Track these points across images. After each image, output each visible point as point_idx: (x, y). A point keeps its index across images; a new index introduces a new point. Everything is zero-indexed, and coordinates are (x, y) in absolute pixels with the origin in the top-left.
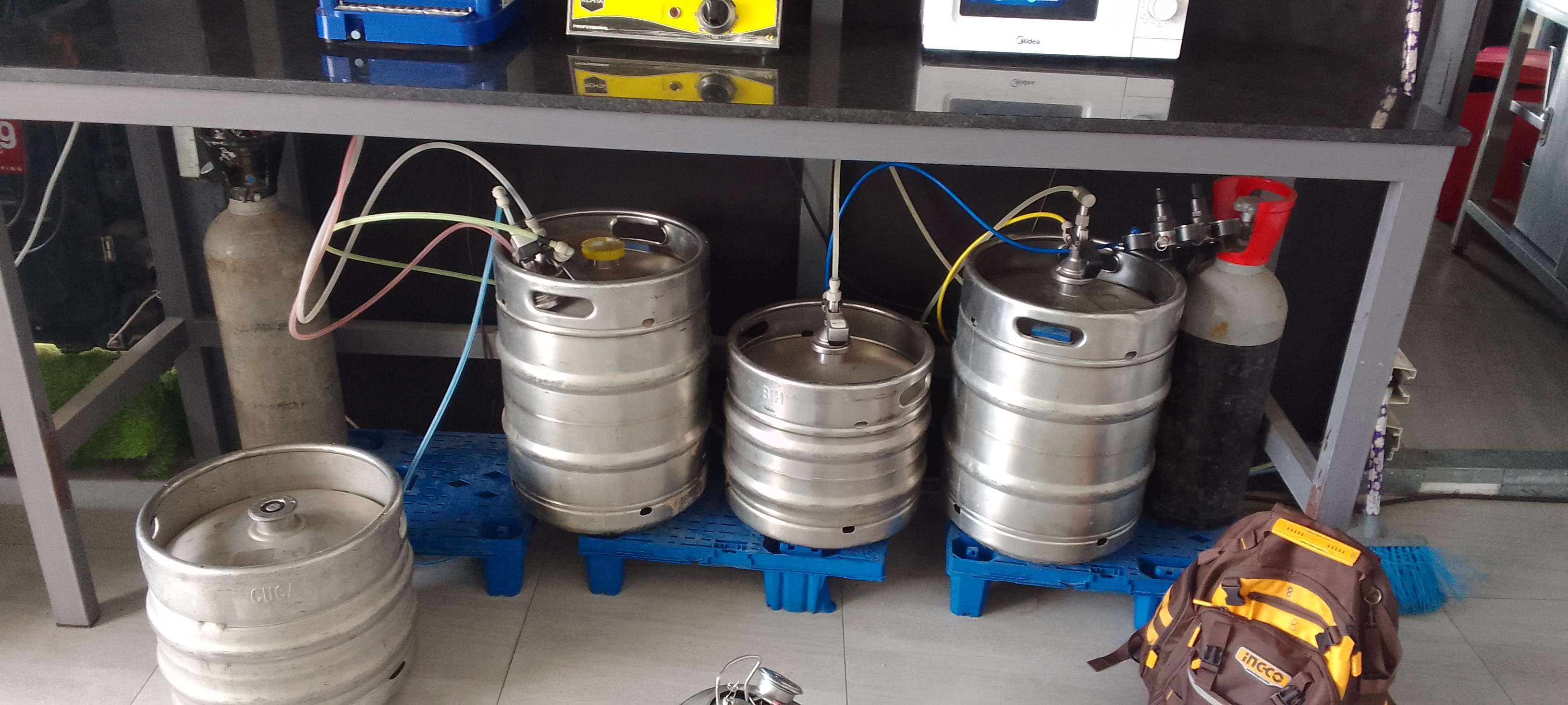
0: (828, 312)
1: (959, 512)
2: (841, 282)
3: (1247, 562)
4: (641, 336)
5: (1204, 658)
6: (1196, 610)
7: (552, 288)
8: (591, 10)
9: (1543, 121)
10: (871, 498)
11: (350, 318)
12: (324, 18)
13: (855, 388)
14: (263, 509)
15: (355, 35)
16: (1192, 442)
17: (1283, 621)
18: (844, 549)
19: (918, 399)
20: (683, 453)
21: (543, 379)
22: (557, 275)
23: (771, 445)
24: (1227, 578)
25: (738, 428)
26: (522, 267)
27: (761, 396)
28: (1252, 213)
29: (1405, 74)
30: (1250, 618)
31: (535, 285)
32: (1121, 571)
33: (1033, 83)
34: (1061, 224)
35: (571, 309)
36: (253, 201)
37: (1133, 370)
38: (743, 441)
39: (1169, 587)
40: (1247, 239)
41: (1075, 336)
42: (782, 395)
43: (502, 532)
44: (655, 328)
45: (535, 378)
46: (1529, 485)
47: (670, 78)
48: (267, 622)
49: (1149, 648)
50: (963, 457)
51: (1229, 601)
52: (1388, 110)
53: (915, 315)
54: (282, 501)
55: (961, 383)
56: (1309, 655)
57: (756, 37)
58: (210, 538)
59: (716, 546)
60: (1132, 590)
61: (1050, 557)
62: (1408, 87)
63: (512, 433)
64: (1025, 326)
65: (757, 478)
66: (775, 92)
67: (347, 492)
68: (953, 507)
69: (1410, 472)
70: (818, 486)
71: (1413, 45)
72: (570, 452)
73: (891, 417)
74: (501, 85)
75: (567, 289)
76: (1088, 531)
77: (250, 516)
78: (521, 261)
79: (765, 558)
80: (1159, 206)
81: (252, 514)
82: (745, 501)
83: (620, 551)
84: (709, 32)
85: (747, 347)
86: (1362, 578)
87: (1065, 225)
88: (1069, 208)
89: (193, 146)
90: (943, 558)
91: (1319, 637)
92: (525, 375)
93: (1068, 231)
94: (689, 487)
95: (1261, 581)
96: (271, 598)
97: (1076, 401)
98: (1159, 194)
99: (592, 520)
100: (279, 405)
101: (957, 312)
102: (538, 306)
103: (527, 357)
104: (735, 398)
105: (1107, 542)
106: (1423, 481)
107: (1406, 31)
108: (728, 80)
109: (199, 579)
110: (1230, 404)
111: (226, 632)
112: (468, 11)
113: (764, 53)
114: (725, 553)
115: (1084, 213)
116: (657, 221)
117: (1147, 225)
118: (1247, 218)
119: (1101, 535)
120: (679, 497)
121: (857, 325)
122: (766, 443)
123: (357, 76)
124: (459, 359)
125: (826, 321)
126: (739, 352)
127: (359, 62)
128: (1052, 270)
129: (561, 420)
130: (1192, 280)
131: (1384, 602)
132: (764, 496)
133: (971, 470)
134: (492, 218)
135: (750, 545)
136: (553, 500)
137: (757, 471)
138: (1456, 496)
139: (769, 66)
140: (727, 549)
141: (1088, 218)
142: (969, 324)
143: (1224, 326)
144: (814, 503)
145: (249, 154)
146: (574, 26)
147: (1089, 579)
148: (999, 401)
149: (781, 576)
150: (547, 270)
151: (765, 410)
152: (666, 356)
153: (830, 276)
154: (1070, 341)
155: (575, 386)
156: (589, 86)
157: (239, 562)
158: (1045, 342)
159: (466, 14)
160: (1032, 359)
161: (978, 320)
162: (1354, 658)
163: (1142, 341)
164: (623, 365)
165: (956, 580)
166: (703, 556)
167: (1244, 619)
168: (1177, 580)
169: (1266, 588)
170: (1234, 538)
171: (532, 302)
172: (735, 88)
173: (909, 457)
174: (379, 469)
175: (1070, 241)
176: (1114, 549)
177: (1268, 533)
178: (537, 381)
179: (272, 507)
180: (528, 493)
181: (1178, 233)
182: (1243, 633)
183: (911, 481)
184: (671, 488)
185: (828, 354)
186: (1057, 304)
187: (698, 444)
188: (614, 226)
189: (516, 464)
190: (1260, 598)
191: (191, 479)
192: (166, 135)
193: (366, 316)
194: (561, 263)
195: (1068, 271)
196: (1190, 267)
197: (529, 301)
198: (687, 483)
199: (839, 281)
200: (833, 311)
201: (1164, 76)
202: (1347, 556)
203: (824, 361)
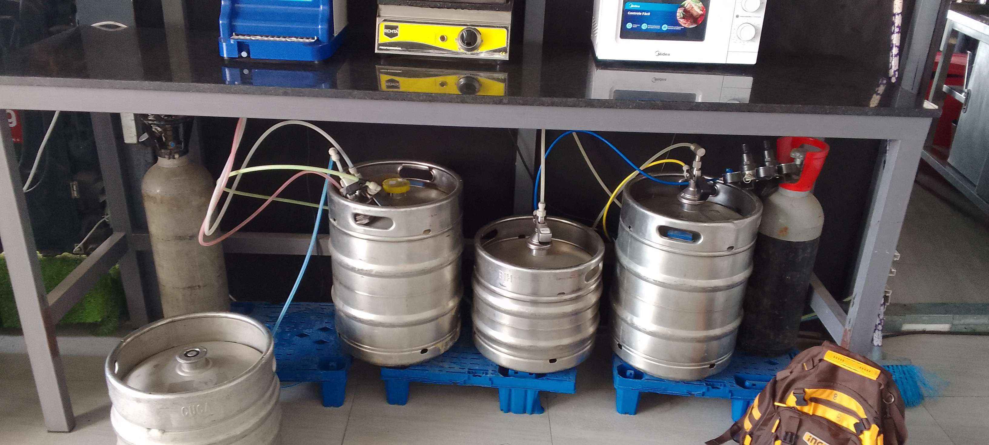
0: (538, 223)
1: (621, 349)
2: (546, 205)
3: (808, 379)
4: (422, 241)
5: (784, 440)
6: (776, 409)
7: (367, 211)
8: (391, 38)
9: (965, 97)
10: (566, 341)
11: (234, 231)
12: (224, 44)
13: (558, 271)
14: (186, 355)
15: (244, 54)
16: (766, 302)
17: (832, 415)
18: (550, 373)
19: (596, 277)
20: (446, 314)
21: (360, 268)
22: (368, 203)
23: (505, 308)
24: (796, 389)
25: (483, 297)
26: (346, 197)
27: (498, 277)
28: (802, 159)
29: (892, 72)
30: (811, 414)
31: (355, 210)
32: (724, 384)
33: (666, 80)
34: (682, 166)
35: (378, 224)
36: (174, 158)
37: (731, 258)
38: (485, 306)
39: (758, 394)
40: (798, 175)
41: (695, 237)
42: (511, 276)
43: (332, 366)
44: (431, 235)
45: (355, 268)
46: (969, 324)
47: (440, 79)
48: (191, 428)
49: (746, 433)
50: (624, 314)
51: (797, 403)
52: (881, 93)
53: (590, 225)
54: (198, 350)
55: (622, 267)
56: (849, 436)
57: (494, 53)
58: (151, 374)
59: (469, 373)
60: (732, 396)
61: (679, 376)
62: (893, 80)
63: (339, 303)
64: (663, 231)
65: (494, 328)
66: (505, 86)
67: (236, 343)
68: (617, 345)
69: (895, 318)
70: (532, 333)
71: (896, 54)
72: (377, 314)
73: (579, 289)
74: (334, 85)
75: (376, 212)
76: (704, 359)
77: (178, 360)
78: (347, 194)
79: (500, 380)
80: (745, 155)
81: (179, 358)
82: (486, 343)
83: (406, 377)
84: (464, 50)
85: (485, 245)
86: (882, 387)
87: (685, 168)
88: (689, 158)
89: (133, 123)
90: (611, 379)
91: (856, 425)
92: (348, 266)
93: (687, 171)
94: (450, 335)
95: (817, 391)
96: (194, 413)
97: (696, 278)
98: (744, 148)
99: (390, 357)
100: (189, 287)
101: (618, 221)
102: (357, 222)
103: (348, 254)
104: (480, 278)
105: (715, 366)
106: (904, 323)
107: (891, 46)
108: (477, 80)
109: (148, 401)
110: (789, 278)
111: (165, 435)
112: (314, 39)
113: (498, 63)
114: (474, 377)
115: (698, 160)
116: (428, 168)
117: (737, 167)
118: (798, 162)
119: (711, 362)
120: (444, 342)
121: (556, 231)
122: (501, 307)
123: (245, 80)
124: (306, 256)
125: (536, 229)
126: (483, 249)
127: (246, 72)
128: (678, 196)
129: (370, 294)
130: (765, 200)
131: (896, 402)
132: (499, 340)
133: (629, 322)
134: (326, 167)
135: (490, 372)
136: (364, 345)
137: (494, 324)
138: (924, 332)
139: (501, 71)
140: (476, 374)
141: (700, 163)
142: (627, 230)
143: (786, 229)
144: (531, 344)
145: (172, 129)
146: (380, 47)
147: (704, 390)
148: (647, 278)
149: (510, 390)
150: (362, 199)
151: (500, 285)
152: (436, 253)
153: (539, 200)
154: (692, 240)
155: (381, 273)
156: (389, 84)
157: (172, 389)
158: (676, 241)
159: (313, 40)
160: (668, 252)
161: (633, 228)
162: (879, 438)
163: (737, 239)
164: (411, 259)
165: (620, 392)
166: (461, 379)
167: (807, 414)
168: (763, 389)
169: (821, 395)
170: (799, 363)
171: (354, 220)
172: (481, 85)
173: (589, 314)
174: (257, 327)
175: (689, 177)
176: (720, 370)
177: (821, 360)
178: (357, 270)
179: (192, 353)
180: (349, 341)
181: (758, 172)
182: (807, 424)
183: (591, 330)
184: (439, 335)
185: (538, 250)
186: (682, 217)
187: (456, 308)
188: (401, 170)
189: (341, 323)
190: (817, 401)
191: (137, 337)
192: (116, 118)
193: (245, 229)
194: (371, 195)
195: (688, 196)
196: (763, 192)
197: (352, 219)
198: (448, 333)
199: (545, 204)
200: (541, 223)
201: (747, 75)
202: (872, 374)
203: (535, 254)
